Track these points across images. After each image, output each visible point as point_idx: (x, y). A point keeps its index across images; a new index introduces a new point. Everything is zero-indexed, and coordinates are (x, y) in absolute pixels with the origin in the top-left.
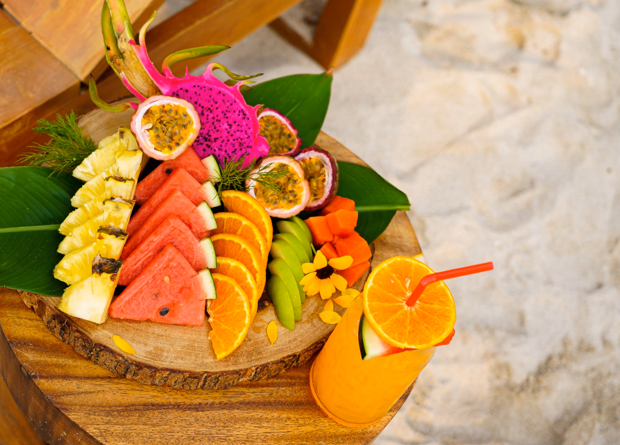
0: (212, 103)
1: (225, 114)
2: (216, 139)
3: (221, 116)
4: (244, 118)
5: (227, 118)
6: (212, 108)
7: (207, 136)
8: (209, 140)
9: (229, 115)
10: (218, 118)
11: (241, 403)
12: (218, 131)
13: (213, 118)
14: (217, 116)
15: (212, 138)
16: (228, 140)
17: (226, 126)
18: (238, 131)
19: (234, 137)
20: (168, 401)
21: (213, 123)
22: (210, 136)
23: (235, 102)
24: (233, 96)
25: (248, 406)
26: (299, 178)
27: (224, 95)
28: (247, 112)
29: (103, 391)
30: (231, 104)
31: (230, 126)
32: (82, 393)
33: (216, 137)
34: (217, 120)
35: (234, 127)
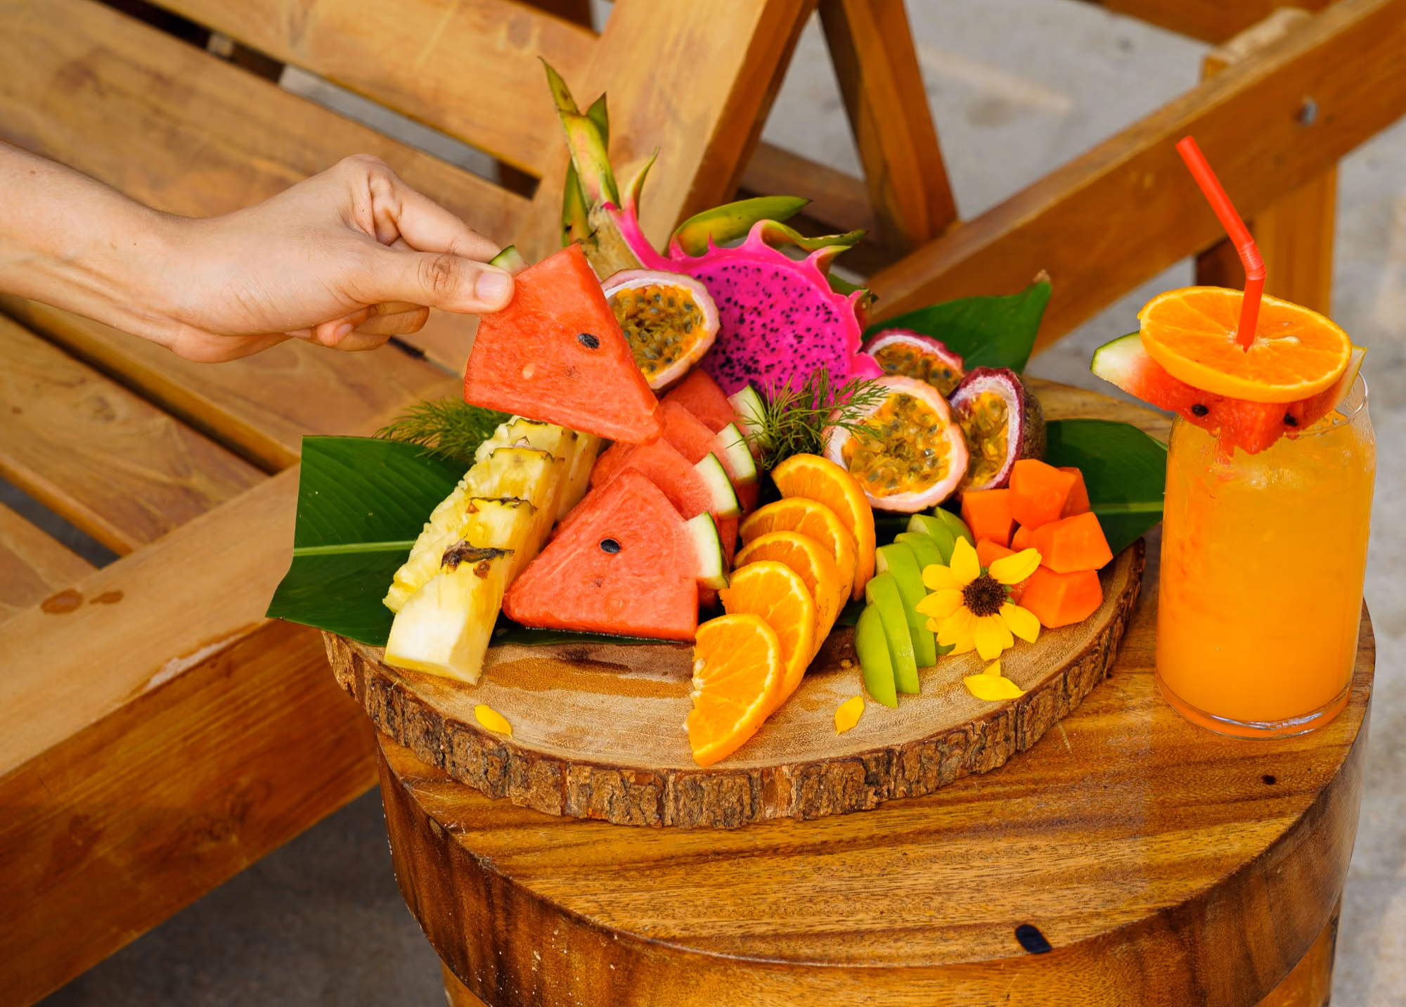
0: (761, 296)
1: (788, 316)
2: (769, 368)
3: (779, 319)
4: (828, 320)
5: (792, 323)
6: (760, 308)
7: (750, 364)
8: (756, 371)
9: (796, 317)
10: (775, 326)
11: (920, 833)
12: (773, 349)
13: (764, 325)
14: (773, 321)
15: (761, 367)
16: (795, 367)
17: (790, 339)
18: (817, 346)
19: (808, 360)
20: (752, 844)
21: (764, 336)
22: (756, 362)
23: (809, 289)
24: (803, 278)
25: (935, 837)
26: (939, 420)
27: (785, 278)
28: (834, 309)
29: (605, 840)
30: (801, 295)
31: (799, 338)
32: (560, 846)
33: (768, 362)
34: (772, 330)
35: (806, 341)
